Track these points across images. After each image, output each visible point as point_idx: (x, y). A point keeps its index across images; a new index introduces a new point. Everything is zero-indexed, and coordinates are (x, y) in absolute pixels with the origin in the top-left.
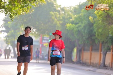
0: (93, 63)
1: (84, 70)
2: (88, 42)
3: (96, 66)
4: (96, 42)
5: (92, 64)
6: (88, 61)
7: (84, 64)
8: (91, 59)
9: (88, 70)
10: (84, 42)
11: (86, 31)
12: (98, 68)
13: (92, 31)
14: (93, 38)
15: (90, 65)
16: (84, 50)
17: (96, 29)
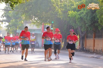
0: (97, 50)
1: (88, 57)
2: (90, 29)
3: (100, 53)
4: (100, 29)
5: (95, 51)
6: (92, 48)
7: (88, 51)
8: (94, 46)
9: (92, 57)
10: (87, 29)
11: (88, 18)
12: (102, 55)
13: (94, 17)
14: (96, 24)
15: (94, 52)
16: (87, 37)
17: (99, 15)
